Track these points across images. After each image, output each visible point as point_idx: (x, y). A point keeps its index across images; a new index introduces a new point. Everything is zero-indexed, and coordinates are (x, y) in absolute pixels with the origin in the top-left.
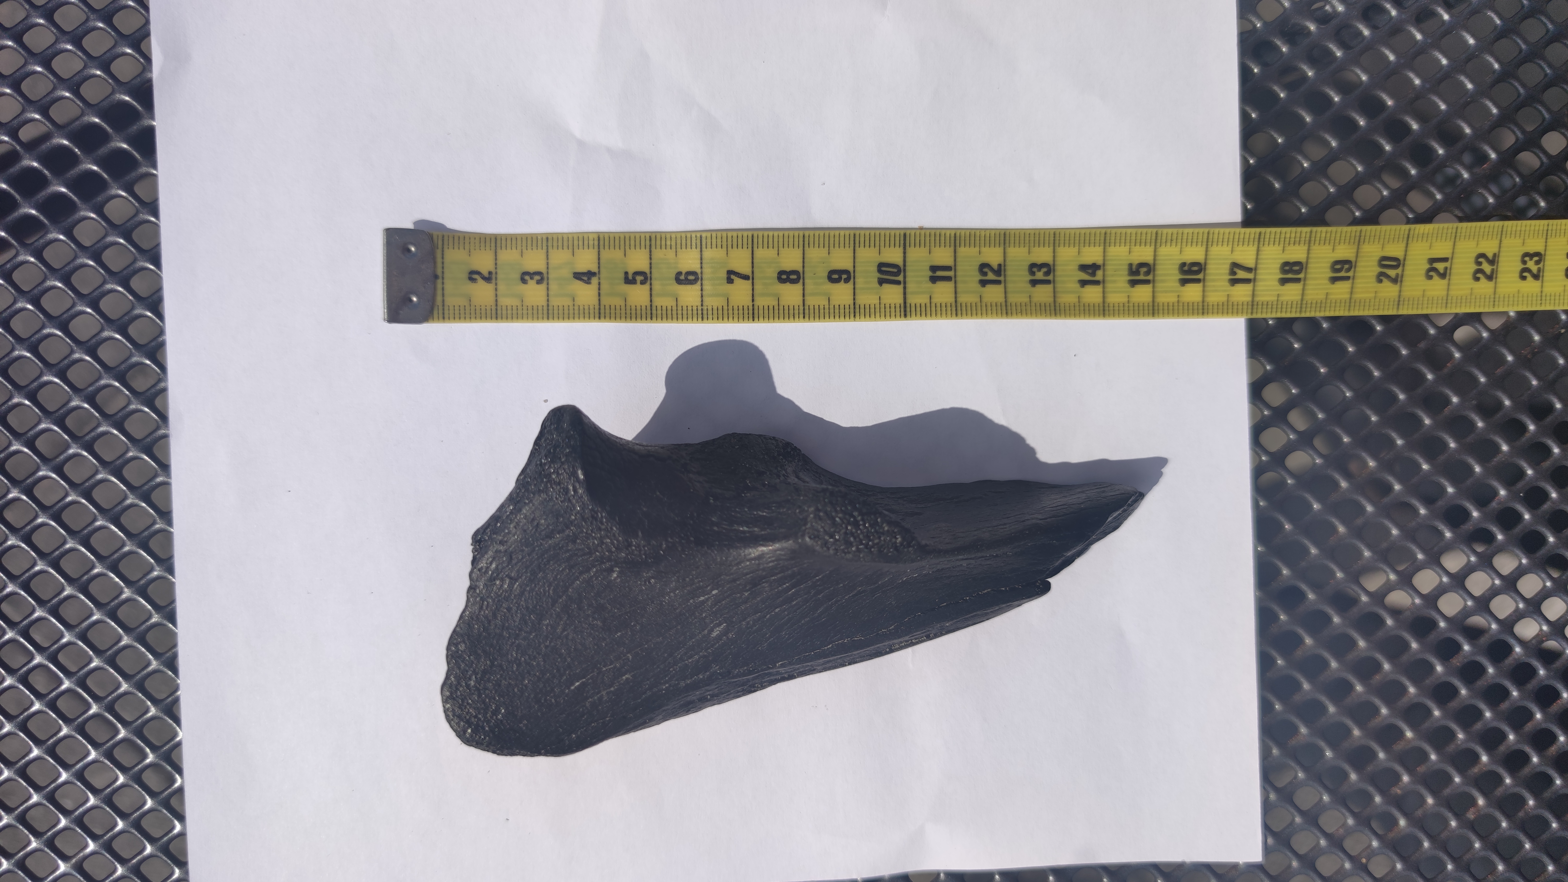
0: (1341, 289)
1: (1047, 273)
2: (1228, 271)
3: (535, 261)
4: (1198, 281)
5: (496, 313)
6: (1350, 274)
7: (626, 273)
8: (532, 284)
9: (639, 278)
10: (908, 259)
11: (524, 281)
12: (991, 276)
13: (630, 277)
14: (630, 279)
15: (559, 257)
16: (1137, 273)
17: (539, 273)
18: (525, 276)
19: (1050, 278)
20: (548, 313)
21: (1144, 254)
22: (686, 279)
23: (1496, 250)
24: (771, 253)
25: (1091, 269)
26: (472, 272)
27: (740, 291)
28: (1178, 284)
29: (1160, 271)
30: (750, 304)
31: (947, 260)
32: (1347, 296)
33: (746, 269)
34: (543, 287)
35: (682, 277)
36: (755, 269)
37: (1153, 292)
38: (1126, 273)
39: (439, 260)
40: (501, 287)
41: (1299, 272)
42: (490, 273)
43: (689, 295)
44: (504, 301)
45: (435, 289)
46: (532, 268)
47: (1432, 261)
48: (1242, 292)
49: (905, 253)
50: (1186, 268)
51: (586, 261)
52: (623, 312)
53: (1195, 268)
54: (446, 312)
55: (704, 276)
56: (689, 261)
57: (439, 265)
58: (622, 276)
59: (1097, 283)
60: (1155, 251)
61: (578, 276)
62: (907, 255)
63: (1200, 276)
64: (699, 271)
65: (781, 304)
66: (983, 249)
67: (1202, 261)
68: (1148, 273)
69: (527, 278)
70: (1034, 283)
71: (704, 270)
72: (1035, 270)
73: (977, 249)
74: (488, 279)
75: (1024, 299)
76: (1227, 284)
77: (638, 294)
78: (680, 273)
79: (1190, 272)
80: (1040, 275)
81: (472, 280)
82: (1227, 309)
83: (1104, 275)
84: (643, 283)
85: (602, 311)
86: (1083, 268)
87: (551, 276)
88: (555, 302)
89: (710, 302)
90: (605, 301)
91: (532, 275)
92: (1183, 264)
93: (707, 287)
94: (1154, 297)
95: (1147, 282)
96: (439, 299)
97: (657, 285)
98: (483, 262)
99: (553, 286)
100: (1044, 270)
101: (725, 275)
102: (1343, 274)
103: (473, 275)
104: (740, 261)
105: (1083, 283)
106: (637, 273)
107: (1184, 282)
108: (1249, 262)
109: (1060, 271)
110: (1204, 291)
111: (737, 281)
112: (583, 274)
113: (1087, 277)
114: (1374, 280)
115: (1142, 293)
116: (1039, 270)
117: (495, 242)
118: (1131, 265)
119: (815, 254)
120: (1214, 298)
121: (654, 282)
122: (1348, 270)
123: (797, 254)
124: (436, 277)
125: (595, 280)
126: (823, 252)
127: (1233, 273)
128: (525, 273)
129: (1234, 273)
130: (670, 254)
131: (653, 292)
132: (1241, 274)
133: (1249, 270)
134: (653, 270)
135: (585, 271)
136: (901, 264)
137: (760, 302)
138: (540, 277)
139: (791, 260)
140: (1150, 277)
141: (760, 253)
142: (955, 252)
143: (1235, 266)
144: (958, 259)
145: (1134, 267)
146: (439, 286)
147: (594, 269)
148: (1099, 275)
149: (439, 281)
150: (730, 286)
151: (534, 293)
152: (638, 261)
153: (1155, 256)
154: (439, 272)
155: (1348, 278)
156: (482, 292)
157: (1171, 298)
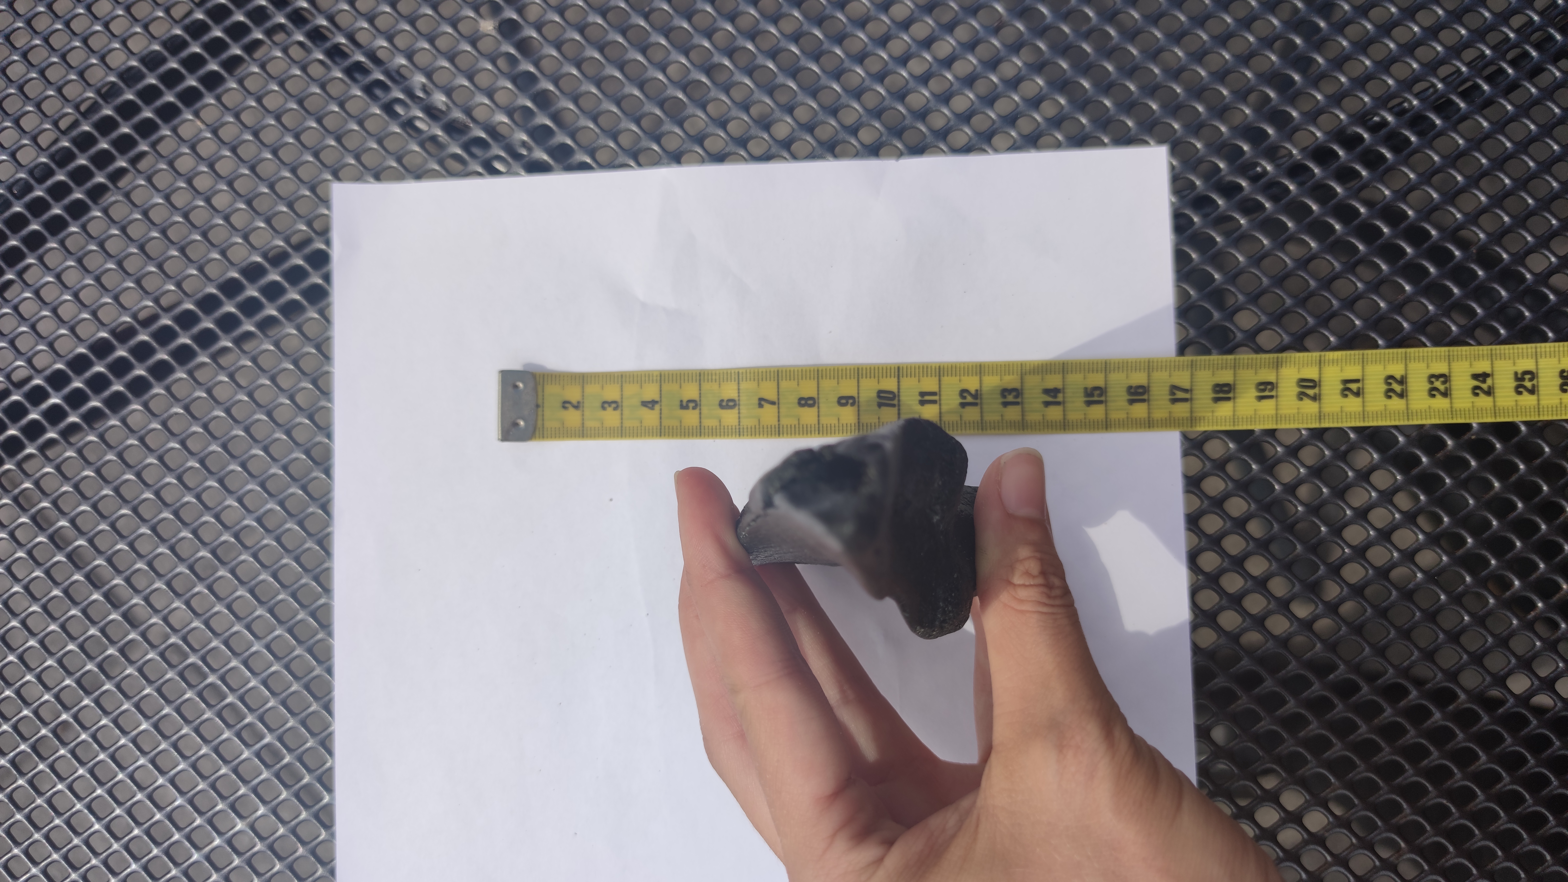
0: (1268, 406)
1: (1016, 397)
2: (1168, 393)
3: (612, 393)
4: (1143, 401)
5: (582, 433)
6: (1273, 393)
7: (681, 401)
8: (610, 410)
9: (691, 405)
10: (901, 387)
11: (604, 408)
12: (969, 399)
13: (684, 404)
14: (684, 406)
15: (630, 389)
16: (1092, 395)
17: (615, 402)
18: (605, 405)
19: (1019, 400)
20: (621, 432)
21: (1097, 380)
22: (727, 405)
23: (1403, 373)
24: (793, 384)
25: (1052, 392)
26: (565, 402)
27: (769, 414)
28: (1126, 404)
29: (1112, 393)
30: (777, 423)
31: (934, 388)
32: (1274, 412)
33: (773, 397)
34: (618, 412)
35: (724, 404)
36: (781, 397)
37: (1106, 410)
38: (1082, 394)
39: (540, 394)
40: (587, 413)
41: (1229, 392)
42: (578, 402)
43: (730, 417)
44: (589, 424)
45: (537, 415)
46: (610, 399)
47: (1346, 382)
48: (1181, 409)
49: (899, 382)
50: (1133, 390)
51: (651, 392)
52: (679, 431)
53: (1140, 390)
54: (545, 433)
55: (741, 403)
56: (729, 391)
57: (540, 397)
58: (678, 403)
59: (1058, 403)
60: (1106, 377)
61: (644, 404)
62: (901, 383)
63: (1145, 397)
64: (737, 399)
65: (801, 423)
66: (963, 378)
67: (1146, 385)
68: (1101, 395)
69: (606, 405)
70: (1005, 404)
71: (741, 398)
72: (1006, 394)
73: (958, 378)
74: (576, 407)
75: (997, 418)
76: (1168, 403)
77: (690, 417)
78: (722, 401)
79: (1136, 393)
80: (1010, 398)
81: (564, 408)
82: (1168, 423)
83: (1064, 397)
84: (694, 408)
85: (663, 431)
86: (1047, 391)
87: (624, 404)
88: (627, 424)
89: (746, 422)
90: (665, 423)
91: (610, 403)
92: (1130, 387)
93: (743, 411)
94: (1106, 414)
95: (1100, 402)
96: (540, 423)
97: (705, 410)
98: (573, 394)
99: (626, 412)
100: (1014, 394)
101: (757, 402)
102: (1267, 393)
103: (565, 405)
104: (769, 391)
105: (1047, 404)
106: (689, 401)
107: (1131, 402)
108: (1186, 384)
109: (1027, 395)
110: (1149, 409)
111: (767, 406)
112: (649, 402)
113: (1050, 399)
114: (1295, 398)
115: (1097, 412)
116: (1010, 394)
117: (582, 379)
118: (1086, 389)
119: (827, 384)
120: (1159, 414)
121: (702, 408)
122: (1271, 390)
123: (813, 384)
124: (538, 406)
125: (657, 407)
126: (834, 382)
127: (1172, 393)
128: (604, 402)
129: (1174, 394)
130: (715, 386)
131: (702, 416)
132: (1180, 395)
133: (1186, 391)
134: (702, 399)
135: (650, 400)
136: (896, 391)
137: (785, 421)
138: (615, 405)
139: (808, 389)
140: (1103, 398)
141: (784, 384)
142: (940, 381)
143: (1174, 388)
144: (942, 386)
145: (1089, 391)
146: (540, 413)
147: (657, 398)
148: (1060, 398)
149: (540, 409)
150: (761, 410)
151: (611, 417)
152: (690, 392)
153: (1106, 381)
154: (540, 402)
155: (1271, 397)
156: (572, 417)
157: (1122, 415)
